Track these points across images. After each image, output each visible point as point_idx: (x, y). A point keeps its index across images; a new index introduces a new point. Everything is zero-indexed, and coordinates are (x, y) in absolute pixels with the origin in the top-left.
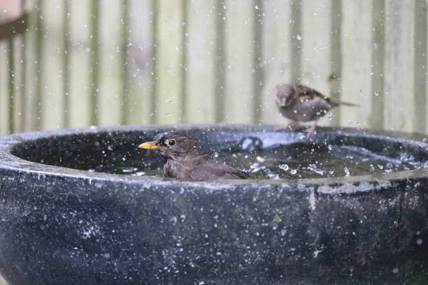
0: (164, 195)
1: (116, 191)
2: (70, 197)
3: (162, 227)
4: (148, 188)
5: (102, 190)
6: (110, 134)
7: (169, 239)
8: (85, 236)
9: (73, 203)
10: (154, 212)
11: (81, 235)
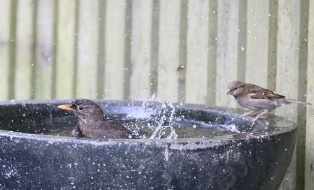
0: (63, 148)
1: (29, 145)
3: (60, 171)
4: (52, 143)
5: (19, 144)
6: (25, 106)
7: (66, 179)
8: (7, 176)
10: (56, 160)
11: (4, 175)
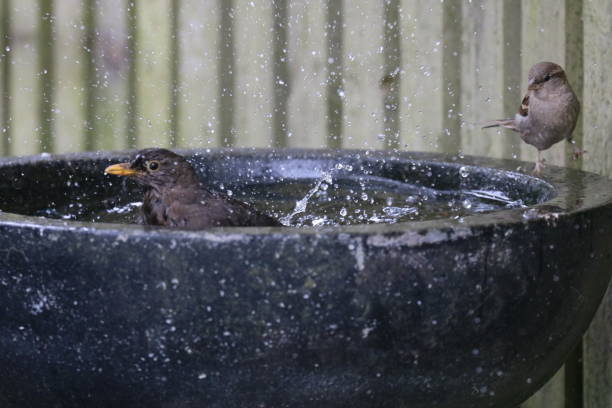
0: (148, 251)
1: (79, 245)
2: (13, 254)
3: (144, 296)
4: (124, 239)
5: (58, 243)
6: (70, 164)
7: (155, 313)
8: (35, 310)
9: (17, 263)
10: (134, 275)
11: (29, 308)
